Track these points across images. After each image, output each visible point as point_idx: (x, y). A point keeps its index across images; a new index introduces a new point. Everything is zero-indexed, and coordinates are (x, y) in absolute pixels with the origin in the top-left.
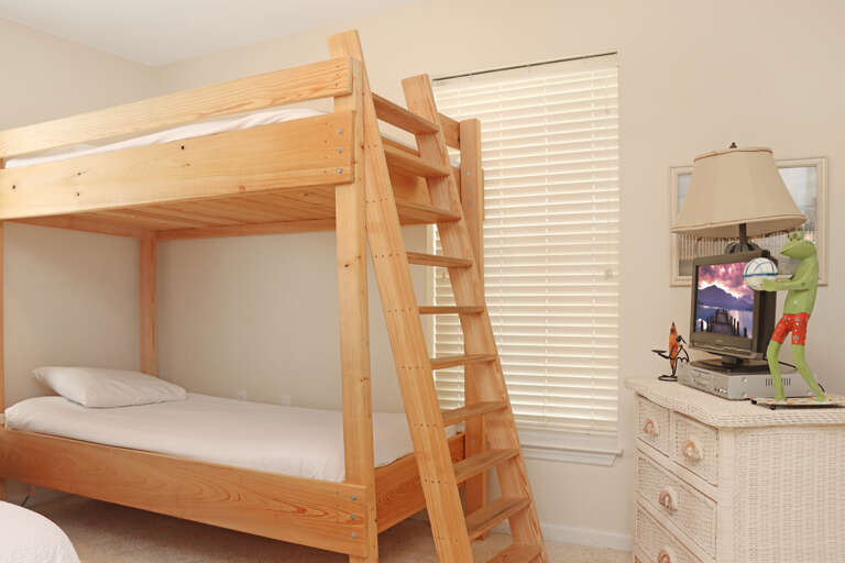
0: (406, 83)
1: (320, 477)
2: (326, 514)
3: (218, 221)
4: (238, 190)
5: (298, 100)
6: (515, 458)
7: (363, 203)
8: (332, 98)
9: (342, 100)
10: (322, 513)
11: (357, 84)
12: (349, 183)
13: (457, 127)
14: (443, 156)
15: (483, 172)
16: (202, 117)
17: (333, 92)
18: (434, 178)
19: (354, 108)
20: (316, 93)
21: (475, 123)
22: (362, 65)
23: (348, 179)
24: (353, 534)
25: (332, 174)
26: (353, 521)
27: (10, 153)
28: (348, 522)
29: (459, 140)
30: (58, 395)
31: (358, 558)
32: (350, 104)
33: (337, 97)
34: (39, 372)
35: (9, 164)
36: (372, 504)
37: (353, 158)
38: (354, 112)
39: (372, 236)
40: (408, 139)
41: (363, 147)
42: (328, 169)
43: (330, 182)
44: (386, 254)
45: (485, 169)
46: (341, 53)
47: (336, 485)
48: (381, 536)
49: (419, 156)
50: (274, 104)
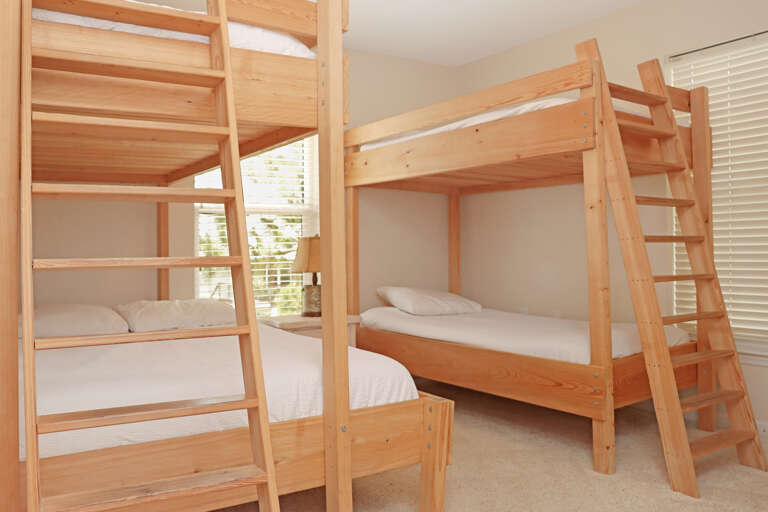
0: (641, 67)
1: (573, 360)
2: (576, 387)
3: (506, 179)
4: (515, 158)
5: (555, 92)
6: (731, 357)
7: (603, 162)
8: (579, 90)
9: (584, 90)
10: (571, 387)
11: (596, 79)
12: (592, 149)
13: (688, 95)
14: (671, 120)
15: (711, 129)
16: (489, 109)
17: (580, 85)
18: (663, 138)
19: (594, 95)
20: (568, 86)
21: (703, 91)
22: (600, 64)
23: (591, 146)
24: (596, 403)
25: (580, 142)
26: (595, 393)
27: (363, 141)
28: (592, 394)
29: (689, 105)
30: (392, 306)
31: (599, 421)
32: (592, 92)
33: (582, 88)
34: (381, 290)
35: (363, 149)
36: (609, 381)
37: (594, 129)
38: (594, 99)
39: (609, 185)
40: (642, 110)
41: (602, 123)
42: (577, 140)
43: (579, 149)
44: (620, 197)
45: (712, 126)
46: (585, 57)
47: (584, 366)
48: (617, 411)
49: (652, 123)
50: (539, 96)
